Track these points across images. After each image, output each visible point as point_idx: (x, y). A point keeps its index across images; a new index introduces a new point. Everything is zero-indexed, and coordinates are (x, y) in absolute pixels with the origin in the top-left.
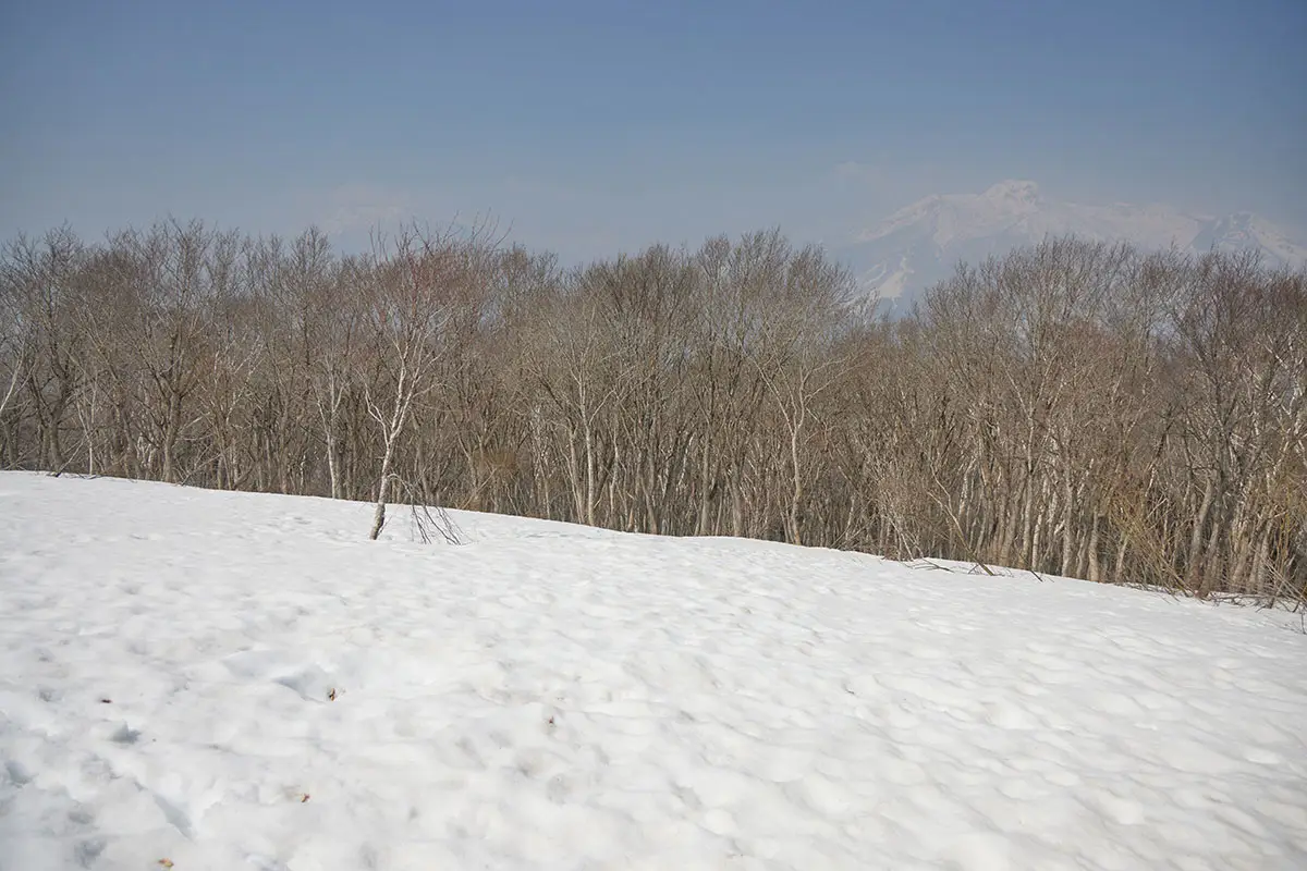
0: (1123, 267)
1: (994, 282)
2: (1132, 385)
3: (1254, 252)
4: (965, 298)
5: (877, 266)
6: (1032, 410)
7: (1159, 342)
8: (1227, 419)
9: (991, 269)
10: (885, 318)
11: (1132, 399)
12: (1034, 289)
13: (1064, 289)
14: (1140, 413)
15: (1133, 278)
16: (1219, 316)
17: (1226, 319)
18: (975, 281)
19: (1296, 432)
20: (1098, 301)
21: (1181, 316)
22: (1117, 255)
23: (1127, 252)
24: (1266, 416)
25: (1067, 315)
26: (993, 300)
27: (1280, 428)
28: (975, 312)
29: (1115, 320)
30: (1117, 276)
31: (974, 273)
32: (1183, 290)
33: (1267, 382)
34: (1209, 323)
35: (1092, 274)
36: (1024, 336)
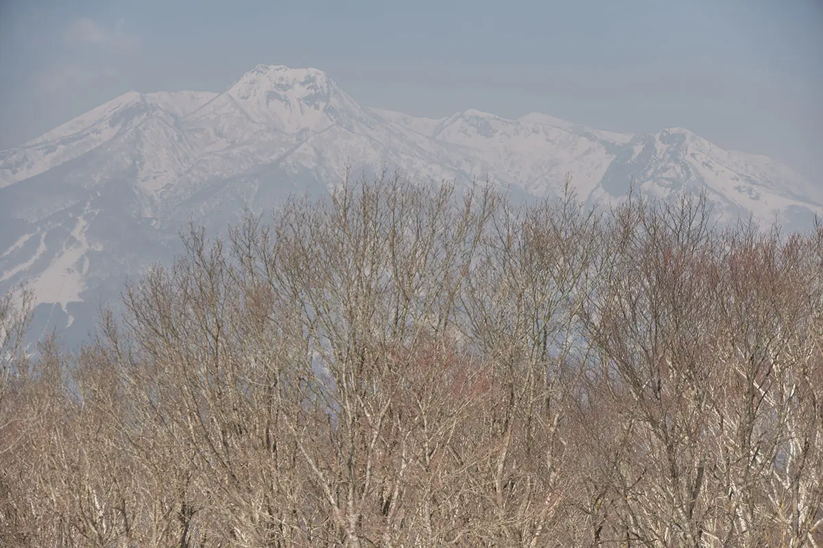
0: (489, 229)
1: (259, 263)
2: (530, 452)
3: (696, 199)
4: (205, 300)
5: (26, 237)
6: (353, 519)
7: (564, 367)
8: (692, 505)
9: (251, 239)
10: (47, 347)
11: (530, 480)
12: (336, 276)
13: (390, 274)
14: (549, 506)
15: (507, 249)
16: (656, 316)
17: (668, 322)
18: (223, 263)
19: (802, 518)
20: (452, 295)
21: (596, 319)
22: (476, 208)
23: (491, 202)
24: (754, 497)
25: (400, 327)
26: (260, 303)
27: (776, 514)
28: (228, 328)
29: (484, 330)
30: (480, 248)
31: (220, 246)
32: (592, 271)
33: (746, 431)
34: (641, 328)
35: (438, 244)
36: (327, 371)
